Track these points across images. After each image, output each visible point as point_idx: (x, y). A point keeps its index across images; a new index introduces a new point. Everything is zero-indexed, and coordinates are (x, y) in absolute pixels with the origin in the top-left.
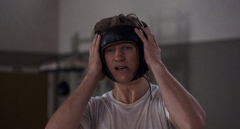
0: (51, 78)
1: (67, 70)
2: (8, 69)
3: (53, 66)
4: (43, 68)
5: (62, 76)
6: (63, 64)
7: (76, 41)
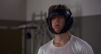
0: (23, 31)
1: (30, 28)
2: (6, 28)
3: (24, 26)
4: (20, 27)
5: (28, 30)
6: (28, 26)
7: (34, 16)
